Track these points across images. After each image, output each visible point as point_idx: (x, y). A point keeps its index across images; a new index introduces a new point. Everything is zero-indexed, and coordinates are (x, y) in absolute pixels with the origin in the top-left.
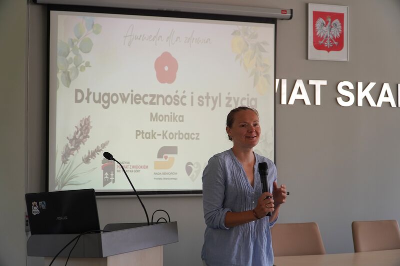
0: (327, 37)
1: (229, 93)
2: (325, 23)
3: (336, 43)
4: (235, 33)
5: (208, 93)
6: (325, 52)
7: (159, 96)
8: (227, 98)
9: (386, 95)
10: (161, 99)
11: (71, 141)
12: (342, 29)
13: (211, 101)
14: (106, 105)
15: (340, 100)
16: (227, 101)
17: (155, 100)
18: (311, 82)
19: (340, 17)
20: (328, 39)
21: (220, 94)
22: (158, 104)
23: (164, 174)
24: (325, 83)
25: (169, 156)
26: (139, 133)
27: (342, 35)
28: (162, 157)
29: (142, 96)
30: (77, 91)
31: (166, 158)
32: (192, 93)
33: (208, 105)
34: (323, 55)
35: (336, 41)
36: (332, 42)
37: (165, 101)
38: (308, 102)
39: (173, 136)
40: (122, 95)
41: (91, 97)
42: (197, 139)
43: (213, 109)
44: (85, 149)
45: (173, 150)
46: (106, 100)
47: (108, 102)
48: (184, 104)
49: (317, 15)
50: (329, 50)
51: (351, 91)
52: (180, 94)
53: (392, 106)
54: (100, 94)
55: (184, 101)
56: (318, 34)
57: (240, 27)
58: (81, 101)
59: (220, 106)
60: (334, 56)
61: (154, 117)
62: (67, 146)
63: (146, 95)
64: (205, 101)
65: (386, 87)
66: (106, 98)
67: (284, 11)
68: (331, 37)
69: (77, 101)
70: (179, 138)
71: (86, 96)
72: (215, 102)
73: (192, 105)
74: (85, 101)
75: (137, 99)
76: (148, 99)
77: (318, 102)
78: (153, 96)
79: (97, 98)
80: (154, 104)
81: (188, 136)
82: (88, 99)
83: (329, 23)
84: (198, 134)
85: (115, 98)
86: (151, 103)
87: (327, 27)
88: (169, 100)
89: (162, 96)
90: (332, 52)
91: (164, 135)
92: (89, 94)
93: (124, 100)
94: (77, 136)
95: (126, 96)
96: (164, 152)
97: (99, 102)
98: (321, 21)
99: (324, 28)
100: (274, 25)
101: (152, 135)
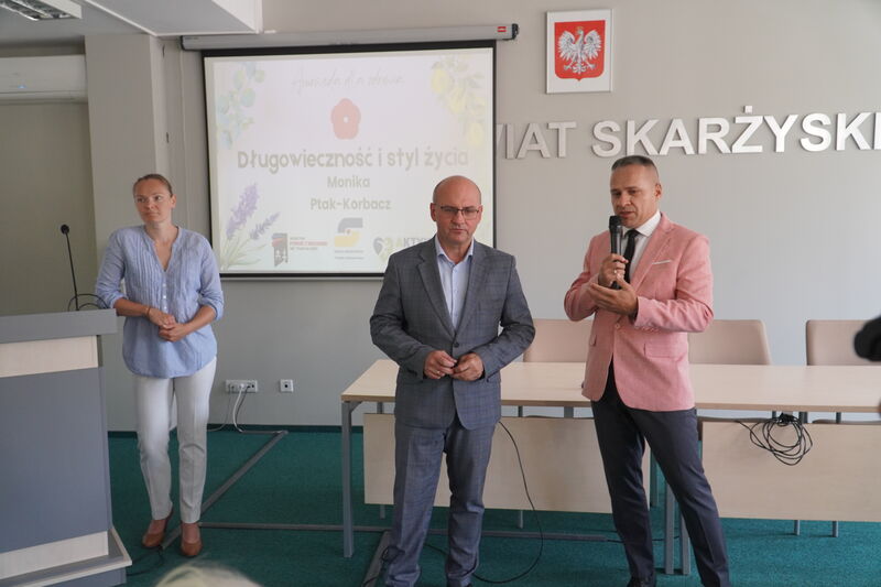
0: (577, 58)
1: (429, 148)
2: (573, 38)
3: (591, 66)
4: (435, 66)
5: (400, 150)
6: (574, 81)
7: (337, 156)
8: (426, 154)
9: (678, 137)
10: (340, 159)
11: (236, 214)
12: (602, 44)
13: (404, 159)
14: (274, 169)
15: (597, 149)
16: (427, 157)
17: (333, 161)
18: (552, 126)
19: (599, 26)
20: (579, 61)
21: (417, 150)
22: (336, 165)
23: (347, 252)
24: (573, 125)
25: (352, 230)
26: (314, 202)
27: (601, 53)
28: (343, 231)
29: (317, 155)
30: (240, 153)
31: (348, 232)
32: (380, 150)
33: (400, 164)
34: (571, 85)
35: (591, 63)
36: (585, 64)
37: (345, 161)
38: (546, 153)
39: (356, 205)
40: (292, 156)
41: (256, 161)
42: (388, 208)
43: (407, 169)
44: (252, 223)
45: (358, 223)
46: (274, 163)
47: (276, 165)
48: (370, 165)
49: (561, 28)
50: (579, 77)
51: (616, 134)
52: (365, 152)
53: (688, 153)
54: (267, 156)
55: (369, 159)
56: (562, 55)
57: (443, 57)
58: (244, 166)
59: (417, 164)
60: (588, 84)
61: (332, 183)
62: (232, 218)
63: (322, 155)
64: (397, 159)
65: (678, 125)
66: (274, 161)
67: (502, 29)
68: (584, 58)
69: (241, 166)
70: (365, 207)
71: (250, 159)
72: (410, 160)
73: (380, 165)
74: (249, 165)
75: (311, 160)
76: (324, 160)
77: (563, 153)
78: (331, 156)
79: (263, 162)
80: (332, 165)
81: (376, 205)
82: (253, 162)
83: (581, 38)
84: (388, 202)
85: (284, 160)
86: (328, 164)
87: (578, 43)
88: (350, 160)
89: (341, 155)
90: (584, 80)
91: (345, 204)
92: (254, 156)
93: (296, 162)
94: (243, 207)
95: (297, 156)
96: (345, 225)
97: (266, 165)
98: (567, 35)
99: (573, 46)
100: (491, 50)
101: (331, 205)
